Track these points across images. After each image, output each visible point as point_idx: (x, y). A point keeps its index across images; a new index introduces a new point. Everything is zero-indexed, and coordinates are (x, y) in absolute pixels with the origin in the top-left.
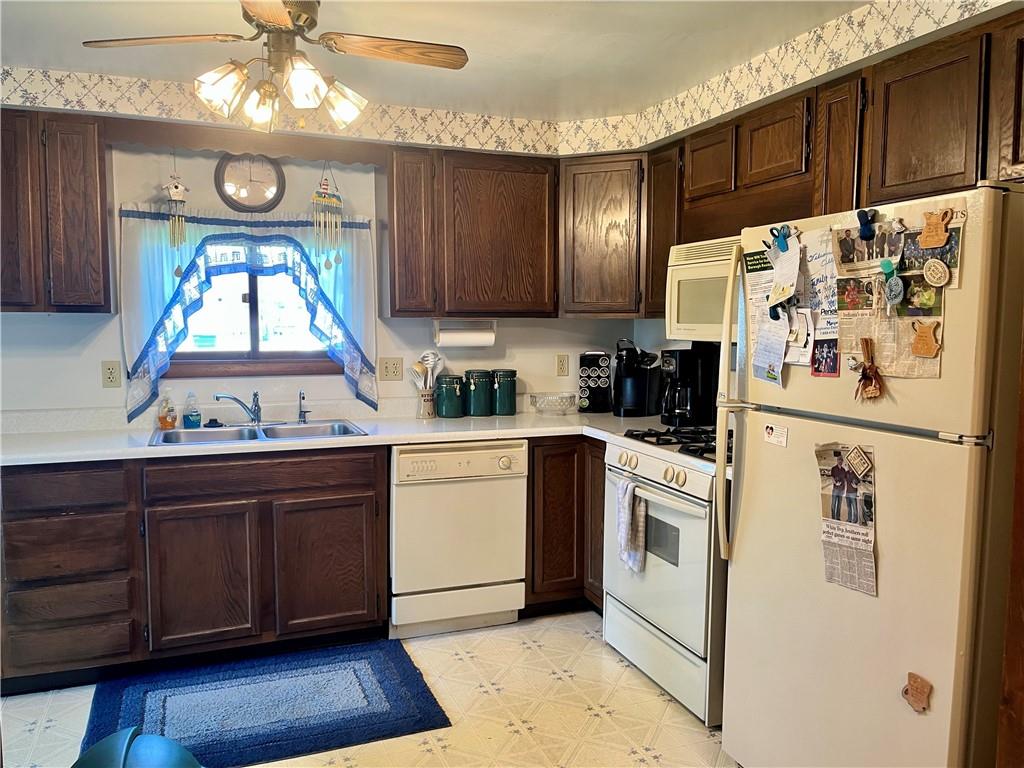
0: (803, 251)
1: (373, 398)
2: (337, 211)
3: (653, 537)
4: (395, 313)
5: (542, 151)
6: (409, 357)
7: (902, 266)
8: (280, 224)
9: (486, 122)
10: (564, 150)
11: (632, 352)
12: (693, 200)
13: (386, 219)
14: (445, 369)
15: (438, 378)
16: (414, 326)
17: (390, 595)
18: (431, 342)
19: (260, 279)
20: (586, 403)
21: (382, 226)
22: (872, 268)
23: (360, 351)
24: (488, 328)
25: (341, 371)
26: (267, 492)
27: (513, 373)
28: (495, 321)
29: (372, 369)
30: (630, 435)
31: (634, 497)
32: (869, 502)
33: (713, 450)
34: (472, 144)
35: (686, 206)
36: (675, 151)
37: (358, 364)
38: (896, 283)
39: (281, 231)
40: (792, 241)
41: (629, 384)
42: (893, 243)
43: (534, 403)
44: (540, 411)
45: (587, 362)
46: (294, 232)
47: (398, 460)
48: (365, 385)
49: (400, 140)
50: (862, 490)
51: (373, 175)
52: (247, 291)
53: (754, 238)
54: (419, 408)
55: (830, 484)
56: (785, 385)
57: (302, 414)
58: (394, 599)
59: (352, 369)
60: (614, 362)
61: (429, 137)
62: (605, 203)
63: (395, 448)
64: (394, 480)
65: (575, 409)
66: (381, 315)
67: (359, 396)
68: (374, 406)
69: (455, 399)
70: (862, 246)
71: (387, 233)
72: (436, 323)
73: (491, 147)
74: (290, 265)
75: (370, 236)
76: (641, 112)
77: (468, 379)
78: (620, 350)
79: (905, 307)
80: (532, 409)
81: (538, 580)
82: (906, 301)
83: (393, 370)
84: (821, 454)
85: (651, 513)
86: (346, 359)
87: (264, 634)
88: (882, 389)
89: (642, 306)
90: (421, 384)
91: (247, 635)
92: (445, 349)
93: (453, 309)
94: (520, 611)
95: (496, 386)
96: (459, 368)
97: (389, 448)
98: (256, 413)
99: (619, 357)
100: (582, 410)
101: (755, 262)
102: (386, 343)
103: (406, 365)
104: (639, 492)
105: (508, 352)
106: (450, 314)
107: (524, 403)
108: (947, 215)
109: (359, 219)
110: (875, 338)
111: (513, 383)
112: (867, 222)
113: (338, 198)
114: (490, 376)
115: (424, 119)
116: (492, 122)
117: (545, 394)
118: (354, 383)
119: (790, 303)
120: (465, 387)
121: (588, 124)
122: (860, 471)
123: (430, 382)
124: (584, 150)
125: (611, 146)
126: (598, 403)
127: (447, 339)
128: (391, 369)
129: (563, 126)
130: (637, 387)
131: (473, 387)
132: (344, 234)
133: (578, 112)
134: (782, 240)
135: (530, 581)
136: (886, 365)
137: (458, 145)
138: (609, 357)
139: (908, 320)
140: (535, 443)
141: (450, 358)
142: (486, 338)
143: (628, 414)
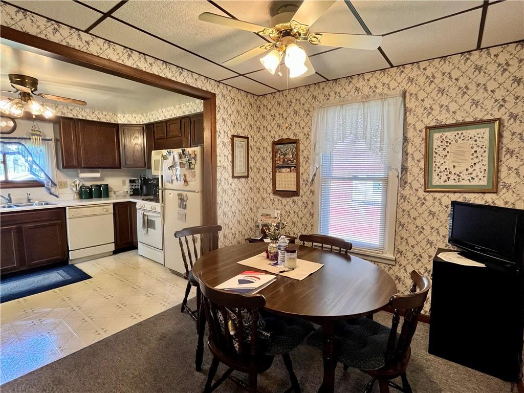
0: (174, 156)
1: (57, 194)
2: (40, 135)
3: (149, 224)
4: (64, 167)
5: (113, 122)
6: (69, 181)
7: (189, 160)
8: (15, 138)
9: (93, 112)
10: (120, 122)
11: (145, 178)
12: (157, 139)
13: (59, 138)
14: (83, 184)
15: (81, 187)
16: (71, 171)
17: (69, 251)
18: (78, 176)
19: (7, 156)
20: (132, 193)
21: (57, 140)
22: (184, 160)
23: (50, 179)
24: (98, 172)
25: (44, 186)
26: (19, 223)
27: (107, 185)
28: (100, 170)
29: (55, 185)
30: (143, 200)
31: (144, 215)
32: (186, 205)
33: (159, 200)
34: (89, 118)
35: (156, 141)
36: (152, 126)
37: (50, 183)
38: (188, 163)
39: (16, 141)
40: (171, 153)
41: (144, 187)
42: (188, 156)
43: (115, 194)
44: (117, 196)
45: (131, 181)
46: (20, 141)
47: (69, 212)
48: (53, 190)
49: (63, 115)
50: (185, 203)
51: (52, 124)
52: (2, 160)
53: (164, 152)
54: (74, 197)
55: (180, 201)
56: (172, 184)
57: (29, 200)
58: (70, 252)
59: (48, 185)
60: (140, 181)
61: (74, 115)
62: (133, 138)
63: (67, 208)
64: (68, 217)
65: (128, 195)
66: (58, 167)
67: (51, 194)
68: (57, 197)
69: (88, 194)
70: (183, 156)
71: (59, 143)
72: (79, 171)
73: (95, 119)
74: (20, 152)
75: (52, 144)
76: (142, 114)
77: (91, 187)
78: (141, 178)
79: (190, 168)
80: (115, 196)
81: (118, 243)
82: (190, 167)
83: (63, 185)
84: (178, 195)
85: (149, 218)
86: (45, 182)
87: (22, 267)
88: (187, 184)
89: (146, 166)
90: (74, 189)
91: (15, 268)
92: (82, 178)
93: (85, 166)
94: (113, 251)
95: (102, 189)
96: (88, 184)
97: (65, 208)
98: (10, 200)
99: (141, 180)
100: (131, 195)
101: (164, 157)
102: (60, 176)
103: (68, 183)
104: (145, 213)
105: (105, 179)
106: (84, 168)
107: (111, 194)
108: (195, 151)
109: (48, 138)
110: (186, 174)
111: (107, 188)
112: (183, 151)
113: (40, 132)
114: (99, 186)
115: (71, 110)
116: (95, 112)
117: (118, 191)
118: (49, 189)
119: (172, 166)
120: (91, 190)
121: (127, 116)
122: (185, 199)
123: (78, 188)
124: (126, 123)
125: (134, 122)
126: (136, 193)
127: (83, 175)
128: (63, 184)
129: (119, 115)
130: (147, 188)
131: (93, 190)
132: (42, 142)
133: (124, 113)
134: (170, 153)
135: (116, 243)
136: (188, 179)
137: (84, 118)
138: (138, 180)
139: (190, 170)
140: (115, 204)
141: (85, 181)
142: (98, 175)
143: (145, 195)
